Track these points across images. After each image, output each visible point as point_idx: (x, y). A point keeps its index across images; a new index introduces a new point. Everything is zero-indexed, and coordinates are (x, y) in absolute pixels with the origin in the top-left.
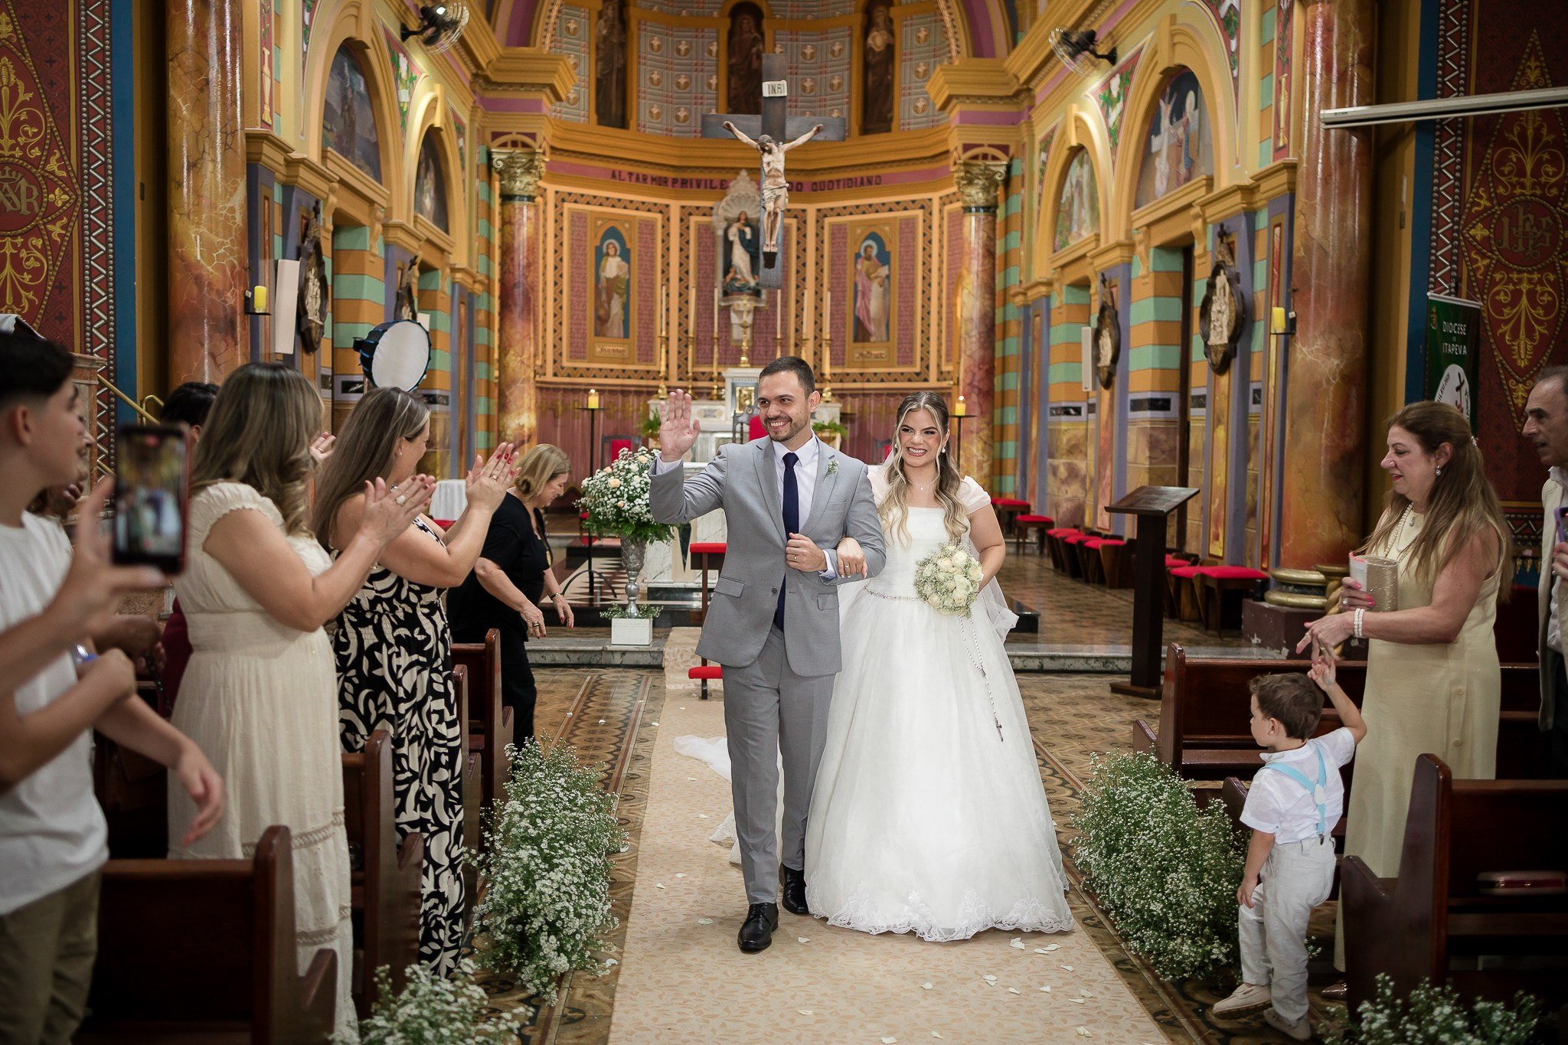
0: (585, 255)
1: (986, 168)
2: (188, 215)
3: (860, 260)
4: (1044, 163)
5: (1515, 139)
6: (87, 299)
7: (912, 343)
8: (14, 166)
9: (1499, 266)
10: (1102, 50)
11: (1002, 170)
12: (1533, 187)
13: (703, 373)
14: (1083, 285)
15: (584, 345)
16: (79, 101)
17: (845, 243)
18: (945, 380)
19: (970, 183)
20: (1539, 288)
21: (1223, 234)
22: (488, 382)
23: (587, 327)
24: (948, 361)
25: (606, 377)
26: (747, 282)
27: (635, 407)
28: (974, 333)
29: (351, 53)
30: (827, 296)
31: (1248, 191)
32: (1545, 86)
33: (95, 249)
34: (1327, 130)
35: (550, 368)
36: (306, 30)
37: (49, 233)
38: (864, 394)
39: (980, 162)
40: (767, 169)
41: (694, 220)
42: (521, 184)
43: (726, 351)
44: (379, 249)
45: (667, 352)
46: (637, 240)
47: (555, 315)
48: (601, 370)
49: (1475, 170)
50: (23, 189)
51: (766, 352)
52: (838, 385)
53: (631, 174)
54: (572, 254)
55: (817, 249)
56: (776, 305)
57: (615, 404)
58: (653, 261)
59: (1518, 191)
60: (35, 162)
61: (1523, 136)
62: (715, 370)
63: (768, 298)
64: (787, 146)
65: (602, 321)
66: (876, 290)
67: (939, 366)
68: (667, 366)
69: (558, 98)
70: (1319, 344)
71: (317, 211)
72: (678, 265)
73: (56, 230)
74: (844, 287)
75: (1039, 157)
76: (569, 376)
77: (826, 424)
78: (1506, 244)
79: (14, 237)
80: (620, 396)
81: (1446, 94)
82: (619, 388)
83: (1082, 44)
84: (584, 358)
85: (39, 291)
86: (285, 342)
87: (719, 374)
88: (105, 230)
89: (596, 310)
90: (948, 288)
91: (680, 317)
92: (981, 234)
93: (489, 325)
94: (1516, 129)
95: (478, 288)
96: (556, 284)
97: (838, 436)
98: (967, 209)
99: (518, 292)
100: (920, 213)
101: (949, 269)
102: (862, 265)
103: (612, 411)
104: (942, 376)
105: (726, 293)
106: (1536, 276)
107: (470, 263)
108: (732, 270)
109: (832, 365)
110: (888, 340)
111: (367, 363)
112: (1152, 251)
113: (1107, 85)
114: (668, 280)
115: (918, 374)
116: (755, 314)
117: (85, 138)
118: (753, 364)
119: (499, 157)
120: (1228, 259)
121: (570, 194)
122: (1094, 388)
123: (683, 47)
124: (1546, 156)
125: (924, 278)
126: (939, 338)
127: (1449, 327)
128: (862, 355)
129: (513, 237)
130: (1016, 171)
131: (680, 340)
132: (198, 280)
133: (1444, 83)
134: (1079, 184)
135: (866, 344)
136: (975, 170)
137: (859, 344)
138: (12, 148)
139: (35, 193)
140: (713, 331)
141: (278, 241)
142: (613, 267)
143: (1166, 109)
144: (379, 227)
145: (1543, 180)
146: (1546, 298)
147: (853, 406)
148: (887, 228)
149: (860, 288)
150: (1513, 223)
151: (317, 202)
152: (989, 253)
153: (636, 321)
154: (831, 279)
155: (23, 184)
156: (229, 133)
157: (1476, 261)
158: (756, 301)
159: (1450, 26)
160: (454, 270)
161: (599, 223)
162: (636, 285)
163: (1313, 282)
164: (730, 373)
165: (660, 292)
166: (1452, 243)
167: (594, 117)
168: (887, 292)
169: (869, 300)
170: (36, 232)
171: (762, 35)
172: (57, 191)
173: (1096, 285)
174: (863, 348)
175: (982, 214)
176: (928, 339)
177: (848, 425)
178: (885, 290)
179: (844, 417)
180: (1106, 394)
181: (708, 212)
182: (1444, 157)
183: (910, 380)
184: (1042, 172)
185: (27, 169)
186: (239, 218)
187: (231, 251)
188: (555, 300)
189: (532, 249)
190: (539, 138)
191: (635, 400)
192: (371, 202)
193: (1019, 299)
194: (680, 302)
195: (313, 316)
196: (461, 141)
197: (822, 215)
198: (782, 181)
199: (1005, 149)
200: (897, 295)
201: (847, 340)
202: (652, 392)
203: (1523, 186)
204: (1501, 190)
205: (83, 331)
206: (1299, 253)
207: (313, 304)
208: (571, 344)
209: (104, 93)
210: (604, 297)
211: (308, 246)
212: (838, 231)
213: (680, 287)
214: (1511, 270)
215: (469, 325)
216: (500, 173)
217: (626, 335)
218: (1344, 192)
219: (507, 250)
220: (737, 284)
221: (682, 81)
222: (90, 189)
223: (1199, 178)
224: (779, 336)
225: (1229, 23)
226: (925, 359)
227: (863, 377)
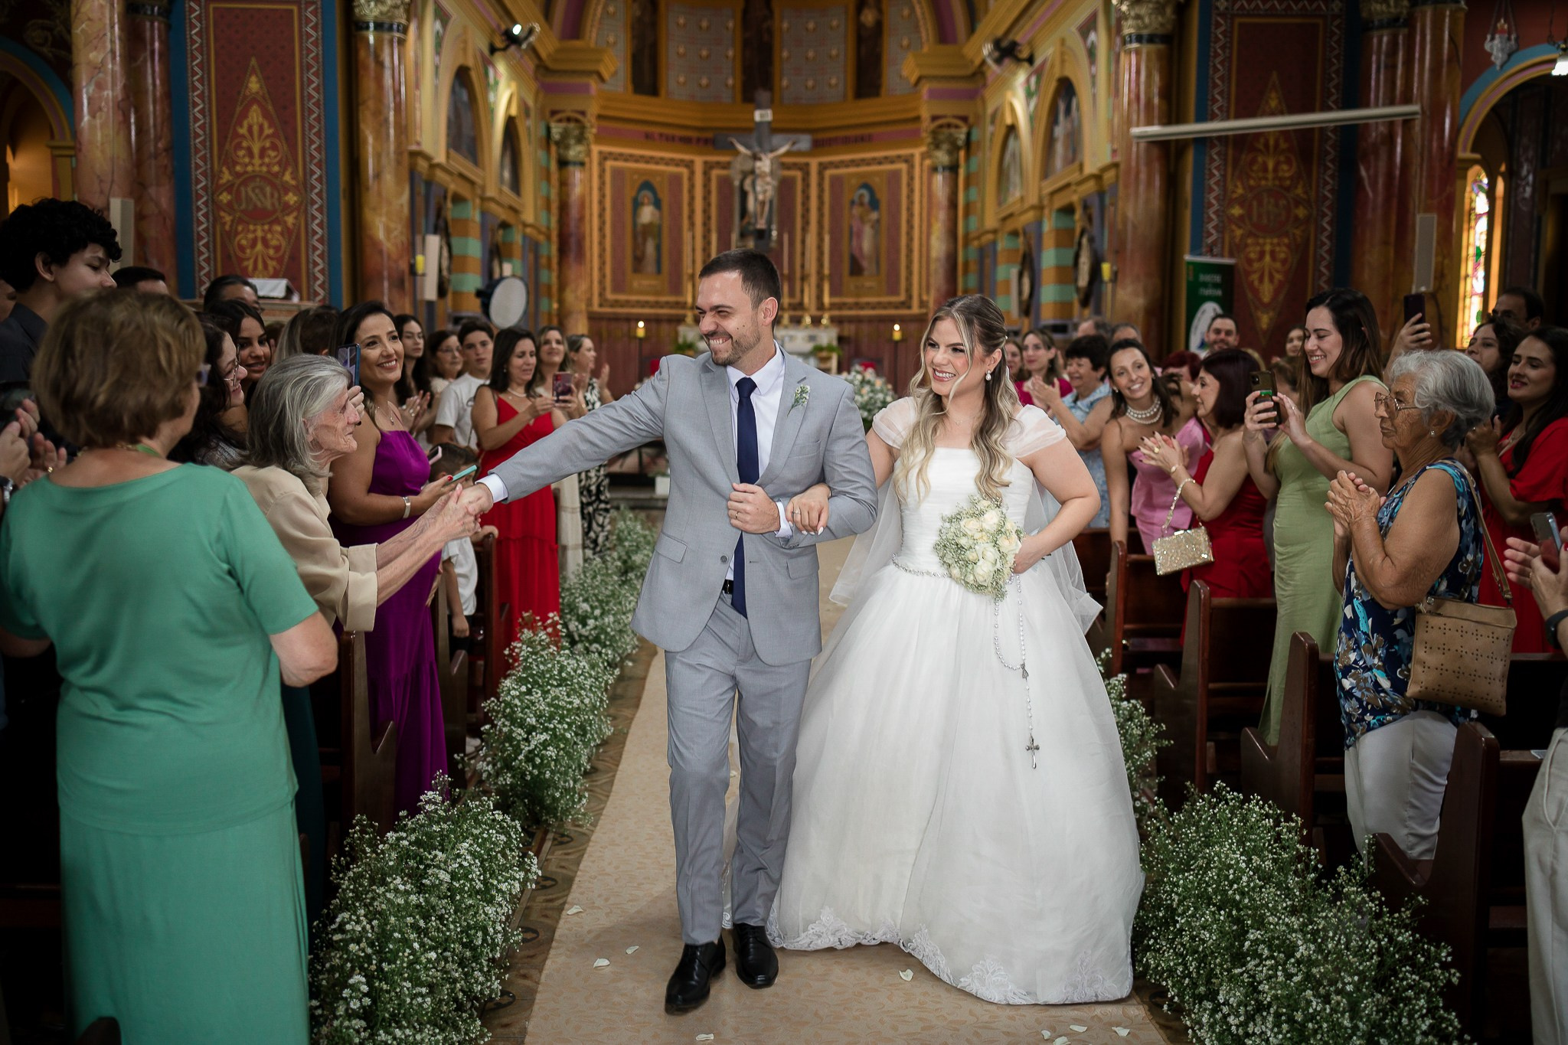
0: (624, 204)
1: (951, 135)
2: (374, 209)
3: (854, 207)
4: (992, 134)
5: (1261, 146)
6: (311, 266)
7: (898, 276)
8: (263, 178)
9: (1250, 234)
10: (1025, 54)
11: (963, 137)
12: (1274, 179)
14: (1015, 234)
15: (624, 280)
16: (304, 134)
17: (842, 192)
19: (937, 146)
20: (1278, 249)
21: (1086, 207)
22: (550, 314)
25: (643, 307)
29: (462, 76)
30: (827, 238)
31: (1098, 177)
32: (1282, 113)
33: (315, 233)
34: (1138, 143)
35: (596, 300)
36: (437, 68)
37: (285, 222)
38: (858, 320)
39: (946, 131)
40: (757, 171)
41: (715, 173)
42: (574, 152)
44: (477, 217)
46: (667, 191)
47: (600, 255)
48: (638, 301)
49: (1234, 168)
50: (268, 194)
52: (836, 313)
53: (661, 135)
54: (613, 203)
55: (818, 197)
58: (681, 208)
59: (1263, 183)
60: (276, 175)
61: (1266, 145)
63: (778, 239)
64: (771, 155)
65: (638, 260)
66: (868, 232)
67: (920, 295)
69: (602, 79)
70: (1130, 289)
71: (445, 197)
72: (701, 211)
73: (290, 220)
75: (990, 129)
76: (612, 306)
77: (825, 345)
78: (1255, 218)
79: (263, 224)
80: (654, 326)
81: (1213, 117)
82: (659, 318)
83: (1007, 51)
84: (624, 291)
85: (280, 260)
86: (430, 292)
88: (322, 221)
89: (634, 251)
92: (947, 190)
93: (549, 267)
94: (1262, 140)
95: (541, 238)
96: (600, 229)
97: (835, 355)
98: (934, 169)
99: (573, 241)
100: (903, 167)
102: (856, 211)
104: (923, 304)
105: (743, 235)
106: (1275, 241)
107: (536, 217)
108: (747, 216)
109: (832, 294)
110: (878, 274)
111: (486, 307)
112: (1054, 215)
113: (1028, 81)
114: (693, 225)
115: (901, 303)
117: (308, 159)
119: (556, 130)
120: (1088, 227)
121: (611, 154)
122: (1020, 316)
123: (704, 24)
124: (1282, 158)
125: (907, 221)
126: (920, 273)
127: (1203, 278)
128: (856, 287)
129: (568, 195)
130: (974, 137)
132: (381, 252)
133: (1213, 111)
134: (1013, 155)
135: (860, 278)
136: (941, 137)
137: (855, 278)
138: (261, 165)
139: (276, 195)
141: (423, 221)
142: (647, 214)
143: (1062, 107)
144: (478, 201)
145: (1280, 174)
146: (1282, 256)
147: (849, 330)
148: (877, 179)
149: (855, 229)
150: (1260, 204)
151: (446, 191)
152: (953, 204)
154: (831, 222)
155: (268, 189)
156: (399, 152)
157: (1233, 231)
159: (1216, 70)
160: (525, 225)
161: (636, 177)
163: (1129, 246)
165: (687, 236)
166: (1218, 216)
167: (630, 87)
168: (877, 233)
169: (862, 239)
170: (277, 221)
171: (771, 12)
172: (291, 194)
173: (1021, 239)
175: (947, 173)
176: (911, 273)
177: (845, 346)
178: (875, 232)
179: (841, 339)
180: (1026, 321)
181: (726, 166)
182: (1212, 160)
183: (896, 308)
184: (991, 140)
185: (271, 179)
186: (406, 210)
187: (402, 233)
188: (600, 243)
189: (582, 205)
190: (589, 116)
192: (472, 183)
193: (976, 243)
194: (704, 244)
195: (445, 273)
196: (529, 123)
197: (823, 167)
198: (768, 179)
199: (965, 119)
202: (680, 320)
203: (1266, 179)
204: (1252, 182)
205: (308, 288)
206: (1120, 226)
207: (445, 263)
208: (614, 280)
209: (319, 131)
210: (640, 240)
211: (441, 223)
212: (837, 181)
213: (703, 231)
214: (1256, 236)
215: (536, 268)
216: (557, 143)
217: (659, 271)
218: (1149, 183)
219: (564, 207)
220: (751, 228)
221: (704, 53)
222: (312, 191)
223: (1077, 164)
224: (786, 271)
225: (1091, 53)
226: (909, 290)
227: (858, 306)
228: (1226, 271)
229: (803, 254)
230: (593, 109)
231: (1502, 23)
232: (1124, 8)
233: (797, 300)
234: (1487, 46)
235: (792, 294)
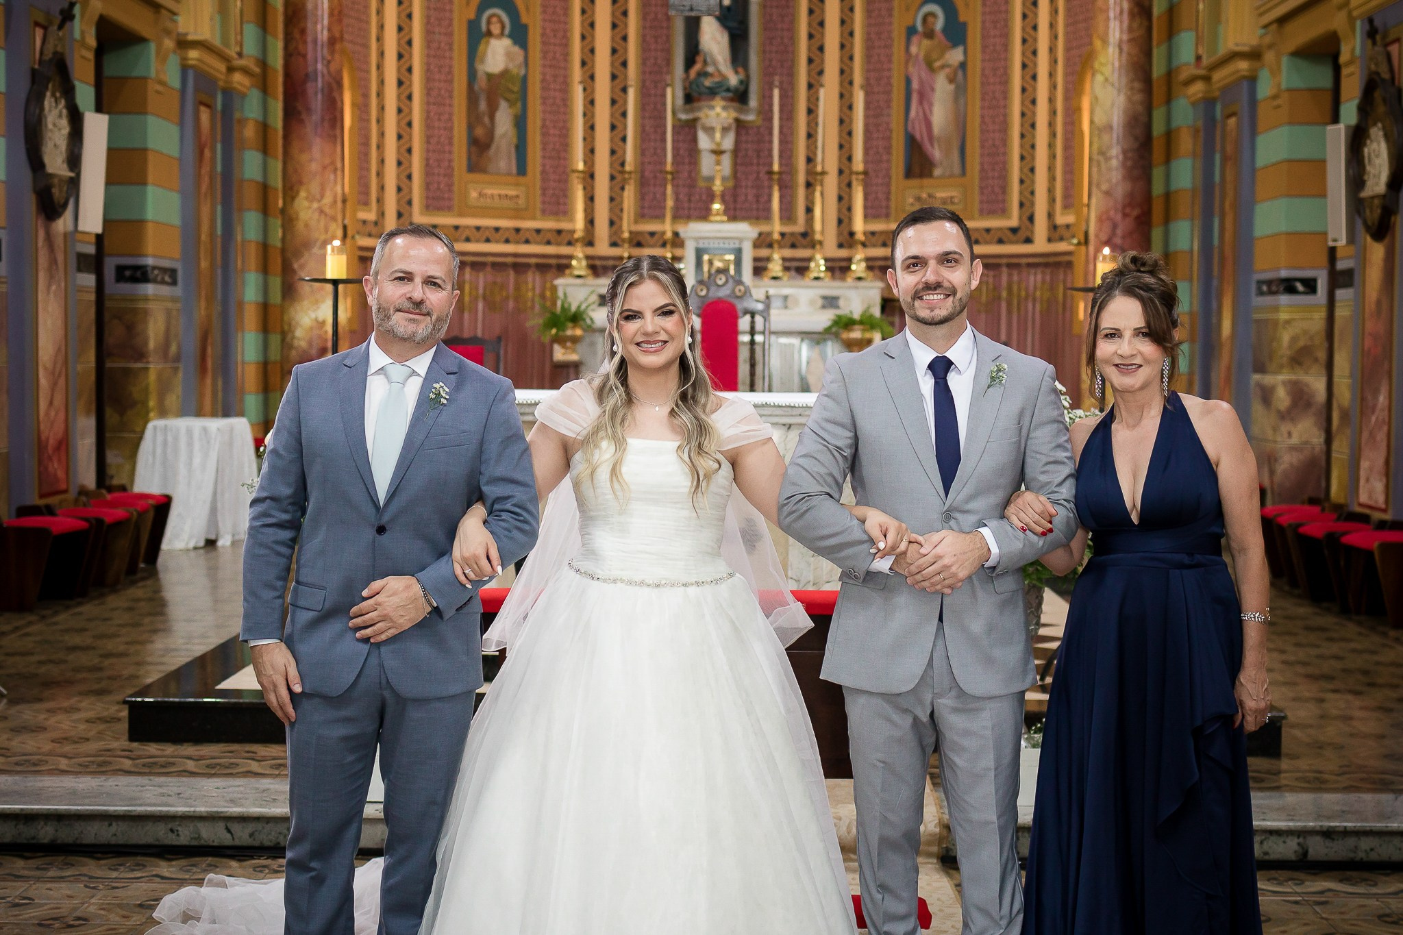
0: (450, 34)
3: (915, 39)
7: (1004, 177)
13: (652, 234)
15: (450, 186)
17: (890, 10)
18: (1061, 239)
22: (265, 247)
23: (456, 157)
24: (1067, 207)
25: (488, 240)
26: (725, 78)
27: (538, 291)
28: (1115, 151)
30: (859, 101)
43: (690, 195)
45: (590, 199)
46: (538, 9)
47: (400, 137)
48: (478, 228)
51: (757, 197)
52: (879, 251)
54: (428, 32)
55: (843, 22)
56: (770, 119)
57: (503, 287)
58: (566, 44)
62: (667, 228)
63: (761, 105)
65: (480, 146)
66: (942, 88)
67: (1050, 215)
68: (590, 222)
72: (608, 51)
74: (890, 84)
77: (856, 316)
80: (512, 273)
82: (510, 260)
84: (450, 209)
87: (676, 234)
89: (470, 128)
90: (1066, 82)
91: (612, 140)
96: (400, 83)
97: (877, 336)
99: (314, 88)
101: (1068, 49)
102: (919, 47)
103: (498, 298)
104: (1055, 232)
108: (699, 59)
109: (866, 216)
110: (964, 173)
114: (592, 77)
115: (1014, 231)
116: (738, 134)
118: (733, 214)
125: (1024, 66)
126: (1051, 168)
128: (918, 199)
131: (612, 178)
135: (926, 181)
137: (915, 182)
140: (665, 163)
142: (498, 55)
149: (915, 85)
153: (538, 146)
154: (867, 71)
158: (740, 111)
162: (538, 86)
164: (694, 231)
168: (960, 91)
169: (931, 105)
174: (921, 187)
176: (1032, 170)
177: (897, 320)
178: (957, 88)
183: (1000, 241)
188: (400, 111)
191: (538, 278)
193: (1196, 89)
194: (612, 115)
200: (978, 96)
201: (893, 172)
202: (562, 267)
208: (427, 186)
210: (483, 106)
213: (612, 90)
217: (522, 170)
219: (294, 16)
220: (708, 83)
224: (776, 167)
226: (1026, 205)
229: (810, 136)
233: (799, 227)
235: (788, 214)
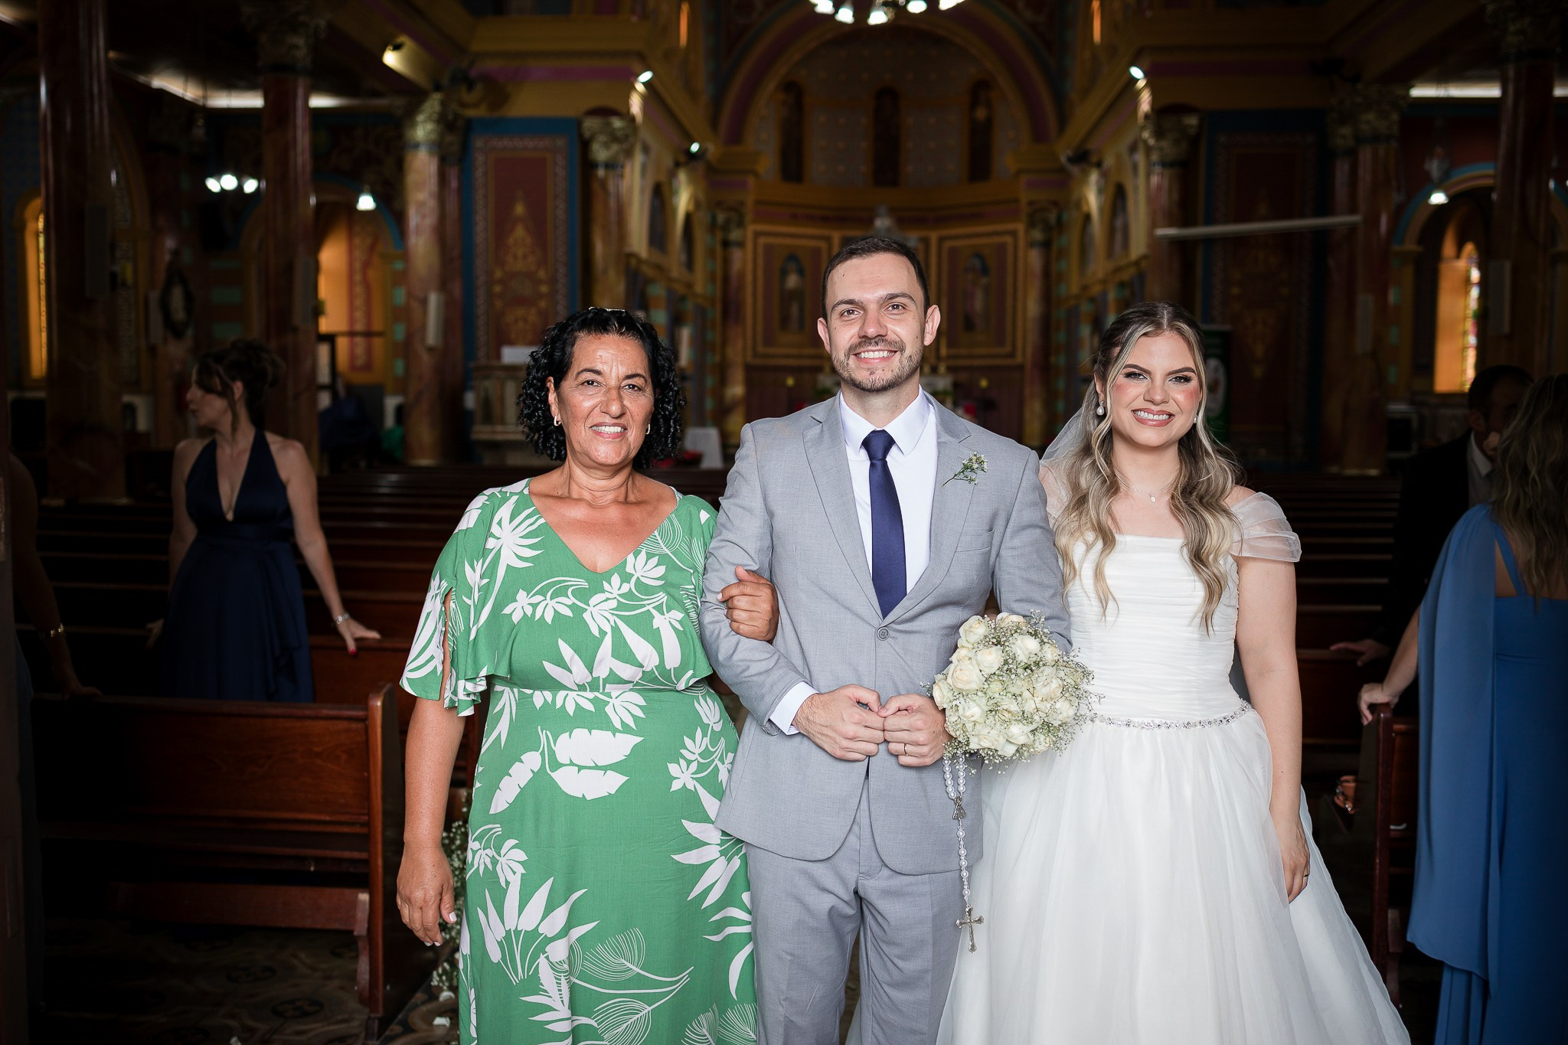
0: (773, 273)
1: (1044, 217)
3: (968, 272)
4: (1075, 219)
5: (1253, 243)
7: (1004, 330)
9: (1246, 308)
10: (1096, 160)
11: (1054, 218)
12: (1264, 267)
14: (1090, 300)
15: (773, 337)
17: (958, 260)
19: (1034, 225)
20: (1267, 318)
21: (1132, 282)
22: (714, 365)
23: (775, 324)
25: (788, 358)
29: (657, 189)
32: (1268, 219)
34: (1162, 242)
35: (749, 353)
39: (1040, 213)
42: (735, 235)
46: (809, 261)
47: (753, 317)
48: (784, 354)
49: (1233, 258)
52: (952, 363)
53: (804, 215)
54: (764, 273)
55: (938, 265)
59: (1256, 269)
60: (533, 272)
65: (785, 321)
66: (979, 294)
69: (756, 174)
74: (957, 291)
75: (1073, 215)
76: (763, 357)
78: (1250, 296)
79: (523, 307)
81: (1217, 223)
83: (1083, 158)
84: (772, 346)
89: (781, 311)
92: (1041, 262)
93: (714, 328)
95: (709, 306)
96: (753, 296)
98: (1031, 245)
99: (732, 306)
100: (1008, 239)
102: (970, 275)
106: (1265, 312)
107: (705, 289)
109: (948, 347)
110: (987, 329)
112: (1114, 287)
119: (721, 218)
121: (763, 231)
123: (842, 121)
124: (1270, 252)
125: (1013, 286)
126: (1024, 329)
128: (969, 340)
129: (729, 269)
130: (1063, 220)
133: (1215, 218)
134: (1090, 237)
135: (973, 332)
136: (1037, 219)
137: (968, 333)
138: (523, 265)
139: (533, 287)
143: (1120, 204)
144: (665, 281)
145: (1269, 263)
146: (1270, 323)
147: (963, 377)
148: (987, 250)
149: (969, 292)
150: (1254, 285)
152: (1047, 273)
154: (948, 286)
155: (527, 283)
156: (619, 255)
157: (1233, 305)
159: (1219, 187)
160: (696, 296)
161: (783, 250)
162: (809, 293)
166: (1222, 295)
167: (780, 178)
168: (987, 295)
169: (975, 301)
171: (898, 110)
172: (543, 286)
173: (1094, 305)
174: (970, 335)
175: (1041, 248)
179: (956, 385)
182: (1217, 255)
183: (1003, 359)
184: (1074, 224)
185: (529, 275)
189: (742, 276)
190: (746, 204)
191: (808, 374)
192: (662, 268)
193: (1064, 306)
196: (701, 214)
197: (941, 240)
199: (1056, 204)
200: (994, 297)
201: (959, 330)
203: (1258, 267)
204: (1247, 269)
208: (764, 336)
210: (786, 304)
212: (953, 252)
214: (1251, 309)
216: (721, 229)
217: (802, 328)
218: (1170, 271)
219: (726, 279)
221: (842, 146)
222: (558, 283)
225: (1135, 167)
226: (1014, 343)
227: (971, 357)
228: (1225, 336)
230: (750, 200)
231: (1439, 150)
232: (1152, 142)
234: (1427, 166)
